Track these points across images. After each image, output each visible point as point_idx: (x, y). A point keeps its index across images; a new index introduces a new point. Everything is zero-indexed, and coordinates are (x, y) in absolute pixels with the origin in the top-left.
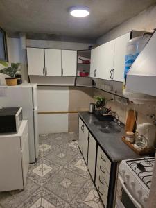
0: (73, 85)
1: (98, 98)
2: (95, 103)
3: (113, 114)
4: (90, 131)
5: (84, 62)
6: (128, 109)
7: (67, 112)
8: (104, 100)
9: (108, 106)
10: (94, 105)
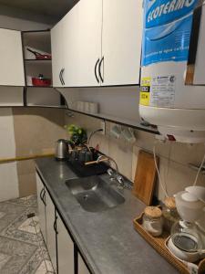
0: (22, 105)
1: (73, 129)
2: (68, 138)
3: (105, 160)
4: (56, 208)
5: (39, 58)
6: (137, 149)
7: (12, 160)
8: (84, 132)
9: (92, 143)
10: (66, 144)
